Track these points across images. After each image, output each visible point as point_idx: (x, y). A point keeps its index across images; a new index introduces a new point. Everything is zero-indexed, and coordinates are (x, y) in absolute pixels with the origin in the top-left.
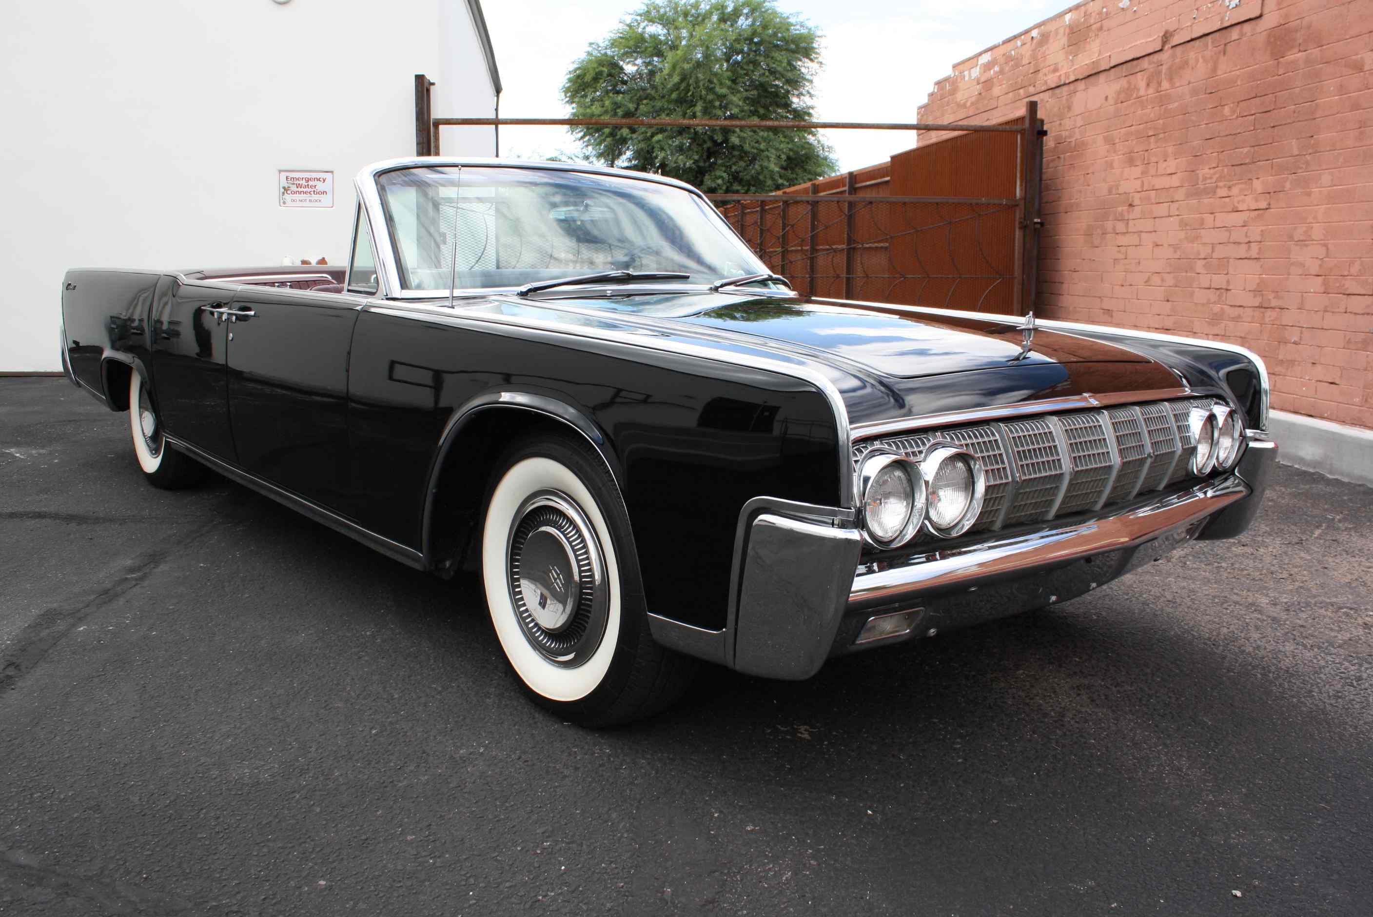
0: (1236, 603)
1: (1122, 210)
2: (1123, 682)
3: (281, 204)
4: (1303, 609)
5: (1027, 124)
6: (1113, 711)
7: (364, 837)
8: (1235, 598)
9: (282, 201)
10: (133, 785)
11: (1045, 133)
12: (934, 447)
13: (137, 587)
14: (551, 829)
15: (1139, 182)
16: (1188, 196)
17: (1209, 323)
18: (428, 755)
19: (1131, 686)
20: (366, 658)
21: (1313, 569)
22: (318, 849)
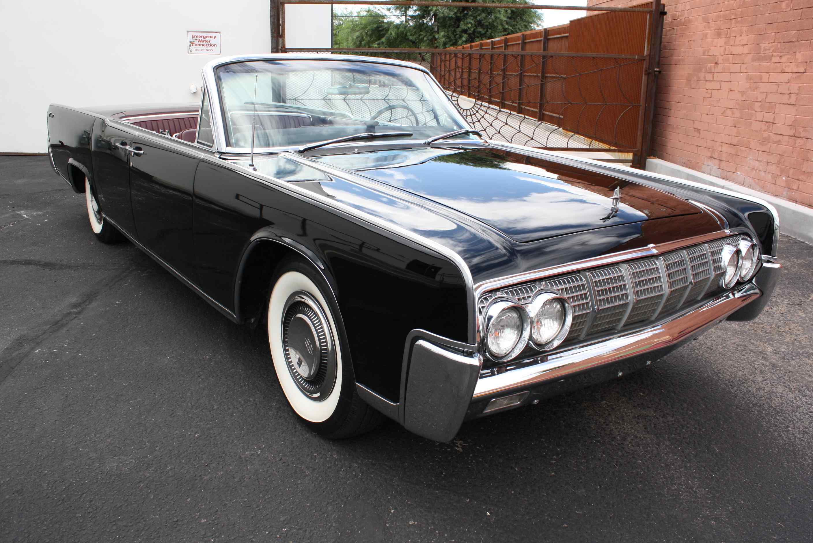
0: (751, 351)
1: (711, 67)
2: (667, 414)
3: (189, 52)
4: (794, 358)
5: (654, 8)
6: (657, 438)
7: (175, 520)
8: (751, 347)
9: (189, 50)
10: (46, 474)
11: (665, 13)
12: (539, 293)
13: (75, 319)
14: (289, 518)
15: (723, 48)
16: (753, 60)
17: (760, 143)
18: (226, 455)
19: (672, 417)
20: (203, 377)
21: (805, 326)
22: (147, 528)
